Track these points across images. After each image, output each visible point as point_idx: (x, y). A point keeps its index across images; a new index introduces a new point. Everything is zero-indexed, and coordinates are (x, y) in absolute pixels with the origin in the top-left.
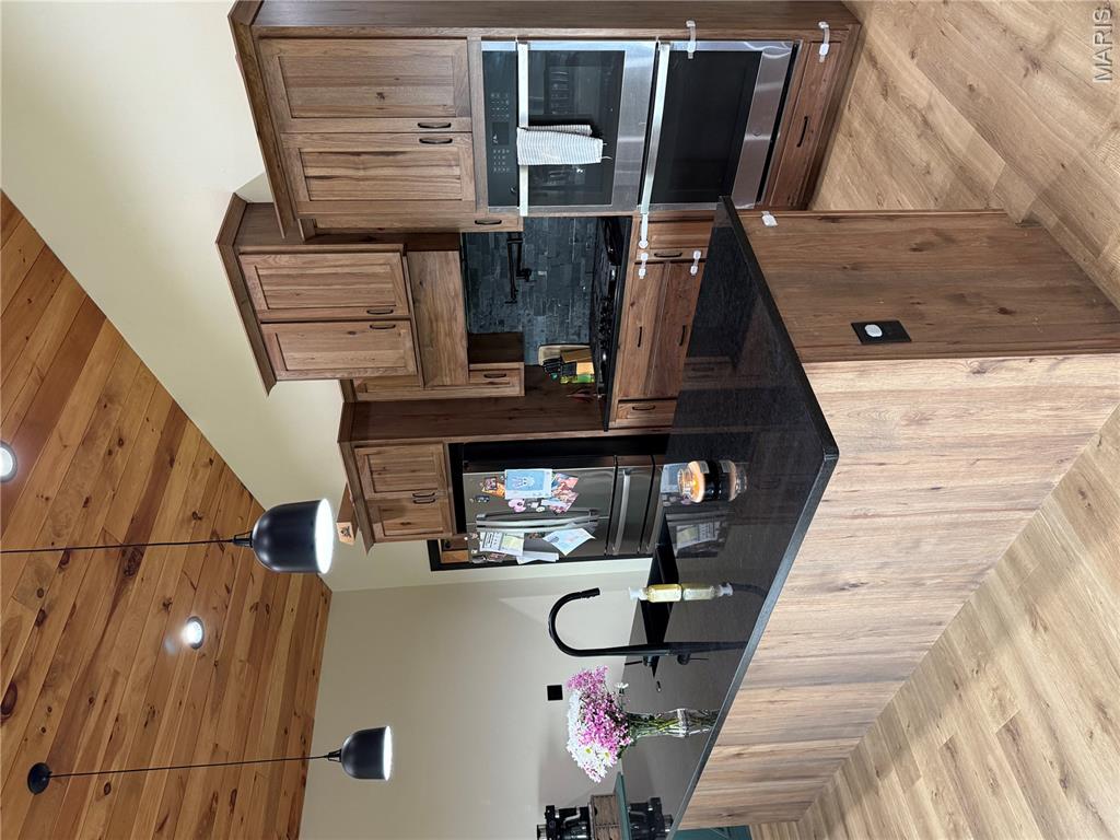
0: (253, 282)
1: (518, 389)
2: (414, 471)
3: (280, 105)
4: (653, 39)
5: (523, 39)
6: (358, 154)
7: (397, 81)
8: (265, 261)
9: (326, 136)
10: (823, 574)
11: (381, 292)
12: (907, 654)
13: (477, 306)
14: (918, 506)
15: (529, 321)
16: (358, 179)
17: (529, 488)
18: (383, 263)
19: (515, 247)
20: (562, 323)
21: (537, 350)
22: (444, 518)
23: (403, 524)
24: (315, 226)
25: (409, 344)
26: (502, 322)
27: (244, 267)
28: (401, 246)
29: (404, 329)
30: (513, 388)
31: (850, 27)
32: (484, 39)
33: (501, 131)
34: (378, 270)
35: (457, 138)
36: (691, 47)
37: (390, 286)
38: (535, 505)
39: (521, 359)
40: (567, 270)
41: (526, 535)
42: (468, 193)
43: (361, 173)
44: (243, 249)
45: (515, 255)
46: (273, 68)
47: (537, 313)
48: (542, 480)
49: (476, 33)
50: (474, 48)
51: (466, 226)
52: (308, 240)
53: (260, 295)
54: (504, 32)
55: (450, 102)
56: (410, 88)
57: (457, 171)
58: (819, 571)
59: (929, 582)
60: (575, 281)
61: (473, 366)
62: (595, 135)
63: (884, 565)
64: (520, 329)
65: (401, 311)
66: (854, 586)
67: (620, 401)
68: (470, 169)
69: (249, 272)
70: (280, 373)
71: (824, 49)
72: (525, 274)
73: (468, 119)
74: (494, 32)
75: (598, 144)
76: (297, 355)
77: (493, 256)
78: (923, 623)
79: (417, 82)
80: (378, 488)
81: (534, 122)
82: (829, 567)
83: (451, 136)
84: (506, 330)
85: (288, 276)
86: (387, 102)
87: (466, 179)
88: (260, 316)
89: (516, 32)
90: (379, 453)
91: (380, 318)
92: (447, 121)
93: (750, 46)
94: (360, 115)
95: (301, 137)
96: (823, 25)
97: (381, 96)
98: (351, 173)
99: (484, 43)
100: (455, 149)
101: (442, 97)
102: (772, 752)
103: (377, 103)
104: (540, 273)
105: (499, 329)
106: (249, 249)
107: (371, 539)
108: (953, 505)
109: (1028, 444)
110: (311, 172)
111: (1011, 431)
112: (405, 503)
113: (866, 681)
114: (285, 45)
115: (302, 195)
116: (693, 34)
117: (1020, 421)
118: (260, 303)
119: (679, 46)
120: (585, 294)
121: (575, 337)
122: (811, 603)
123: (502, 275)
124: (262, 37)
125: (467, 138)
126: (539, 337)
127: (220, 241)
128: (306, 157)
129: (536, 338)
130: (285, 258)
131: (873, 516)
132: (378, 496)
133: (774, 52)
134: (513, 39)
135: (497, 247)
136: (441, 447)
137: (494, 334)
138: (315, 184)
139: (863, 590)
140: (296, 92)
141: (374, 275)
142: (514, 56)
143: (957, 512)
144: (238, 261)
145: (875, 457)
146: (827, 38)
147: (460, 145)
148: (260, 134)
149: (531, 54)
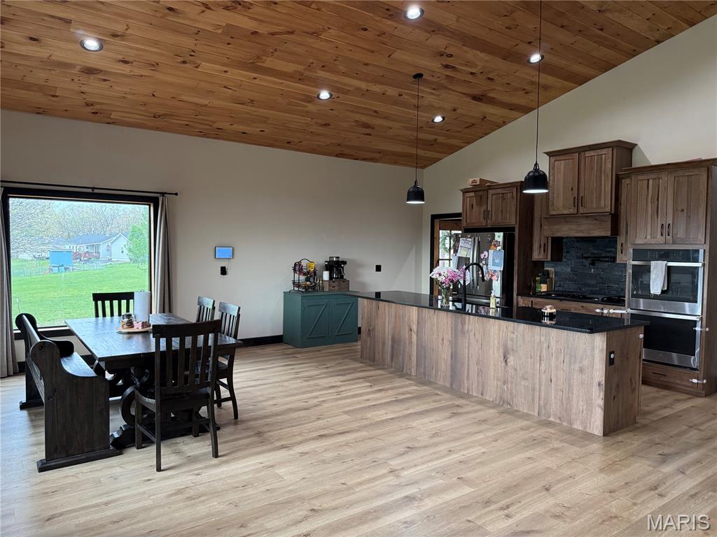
0: (599, 152)
1: (537, 257)
2: (502, 211)
3: (680, 173)
4: (702, 314)
5: (704, 265)
6: (658, 200)
7: (689, 217)
8: (609, 158)
9: (666, 188)
10: (513, 350)
11: (592, 202)
12: (466, 385)
13: (578, 241)
14: (544, 377)
15: (568, 264)
16: (647, 199)
17: (493, 260)
18: (606, 205)
19: (607, 259)
20: (566, 279)
21: (552, 267)
22: (474, 223)
23: (472, 205)
24: (623, 178)
25: (565, 212)
26: (568, 252)
27: (607, 149)
28: (613, 212)
29: (573, 211)
30: (537, 255)
31: (704, 392)
32: (705, 250)
33: (665, 255)
34: (603, 202)
35: (663, 238)
36: (698, 329)
37: (594, 206)
38: (484, 262)
39: (552, 260)
40: (593, 282)
41: (469, 259)
42: (638, 241)
43: (649, 200)
44: (615, 150)
45: (602, 259)
46: (696, 172)
47: (572, 268)
48: (497, 266)
49: (707, 247)
50: (701, 246)
51: (621, 240)
52: (617, 176)
53: (593, 154)
54: (707, 258)
55: (678, 236)
56: (685, 222)
57: (649, 237)
58: (514, 348)
59: (505, 387)
60: (588, 285)
61: (550, 239)
62: (663, 292)
63: (516, 370)
64: (564, 260)
65: (582, 210)
66: (506, 361)
67: (532, 302)
68: (649, 242)
69: (604, 151)
70: (553, 159)
71: (695, 381)
72: (593, 264)
73: (671, 242)
74: (707, 254)
75: (658, 292)
76: (562, 166)
77: (602, 250)
78: (483, 388)
79: (688, 223)
80: (494, 197)
81: (669, 268)
82: (517, 351)
83: (664, 235)
84: (564, 254)
85: (601, 167)
86: (680, 213)
87: (645, 241)
88: (583, 153)
89: (707, 263)
90: (513, 197)
91: (578, 201)
92: (671, 234)
93: (697, 351)
94: (675, 202)
95: (666, 180)
96: (705, 381)
97: (683, 210)
98: (650, 197)
99: (703, 250)
100: (658, 237)
101: (681, 233)
102: (411, 342)
103: (679, 209)
104: (593, 270)
105: (564, 251)
106: (615, 152)
107: (465, 191)
108: (543, 388)
109: (568, 406)
110: (651, 182)
111: (574, 400)
112: (485, 207)
113: (451, 372)
114: (705, 177)
115: (641, 177)
116: (702, 330)
117: (578, 401)
118: (588, 154)
119: (699, 324)
120: (580, 289)
121: (558, 285)
122: (498, 348)
123: (592, 253)
124: (708, 168)
125: (663, 242)
126: (559, 269)
127: (619, 141)
128: (657, 180)
129: (559, 267)
130: (610, 166)
131: (540, 363)
132: (490, 196)
133: (694, 361)
134: (704, 261)
135: (606, 252)
136: (514, 223)
137: (562, 248)
138: (646, 182)
139: (503, 364)
140: (686, 179)
141: (600, 200)
142: (697, 261)
143: (540, 390)
144: (609, 147)
145: (567, 359)
146: (699, 382)
147: (660, 239)
148: (669, 164)
149: (697, 268)
